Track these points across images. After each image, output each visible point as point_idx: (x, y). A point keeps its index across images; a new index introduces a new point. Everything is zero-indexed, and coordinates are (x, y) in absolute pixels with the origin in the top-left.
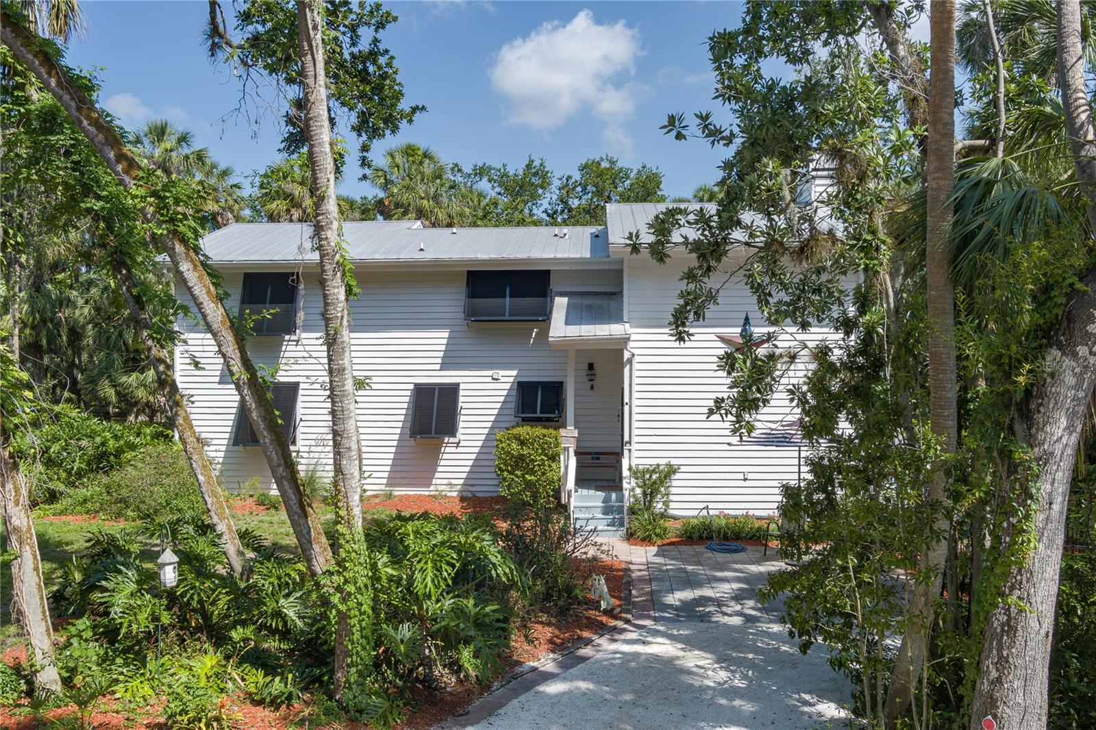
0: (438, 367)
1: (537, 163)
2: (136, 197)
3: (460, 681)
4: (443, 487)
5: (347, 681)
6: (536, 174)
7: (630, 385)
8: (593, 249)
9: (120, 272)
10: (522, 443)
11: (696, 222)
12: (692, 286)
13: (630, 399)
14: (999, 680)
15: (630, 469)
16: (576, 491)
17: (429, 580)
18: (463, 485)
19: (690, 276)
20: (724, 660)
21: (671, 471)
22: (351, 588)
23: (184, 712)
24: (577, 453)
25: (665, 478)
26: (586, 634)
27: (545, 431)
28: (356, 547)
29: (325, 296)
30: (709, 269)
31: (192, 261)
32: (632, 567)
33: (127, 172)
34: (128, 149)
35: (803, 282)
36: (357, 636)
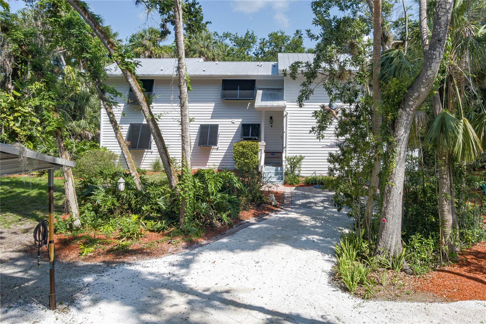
0: (210, 118)
1: (250, 33)
2: (115, 56)
3: (222, 225)
4: (211, 166)
5: (184, 221)
6: (250, 37)
7: (286, 125)
8: (273, 72)
9: (96, 80)
10: (244, 147)
11: (306, 66)
12: (304, 88)
13: (286, 130)
14: (386, 207)
15: (286, 157)
16: (265, 167)
17: (213, 187)
18: (220, 165)
19: (304, 84)
20: (314, 218)
21: (302, 158)
22: (187, 189)
23: (129, 231)
24: (265, 152)
25: (299, 160)
26: (267, 212)
27: (252, 143)
28: (189, 175)
29: (181, 91)
30: (310, 82)
31: (133, 78)
32: (285, 193)
33: (111, 47)
34: (111, 40)
35: (344, 87)
36: (188, 206)
